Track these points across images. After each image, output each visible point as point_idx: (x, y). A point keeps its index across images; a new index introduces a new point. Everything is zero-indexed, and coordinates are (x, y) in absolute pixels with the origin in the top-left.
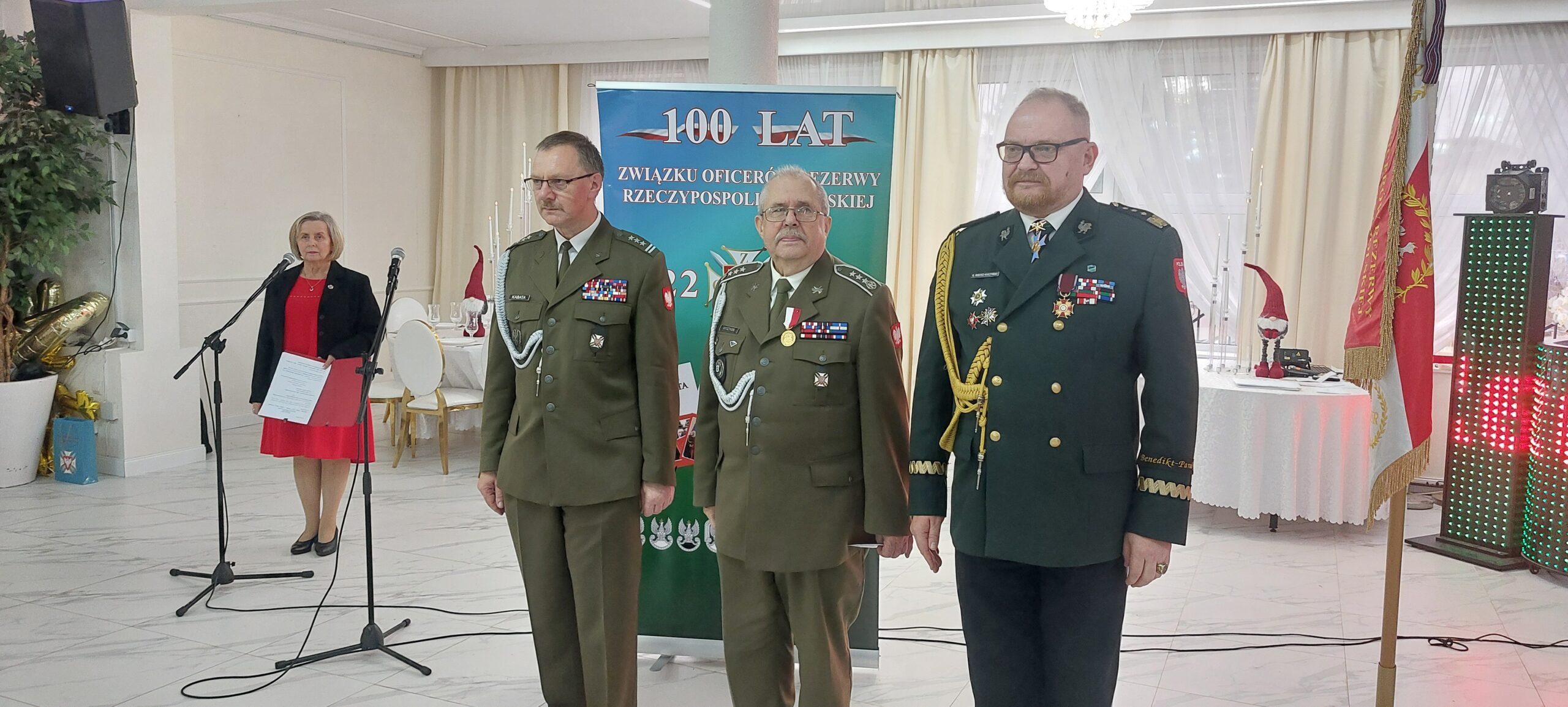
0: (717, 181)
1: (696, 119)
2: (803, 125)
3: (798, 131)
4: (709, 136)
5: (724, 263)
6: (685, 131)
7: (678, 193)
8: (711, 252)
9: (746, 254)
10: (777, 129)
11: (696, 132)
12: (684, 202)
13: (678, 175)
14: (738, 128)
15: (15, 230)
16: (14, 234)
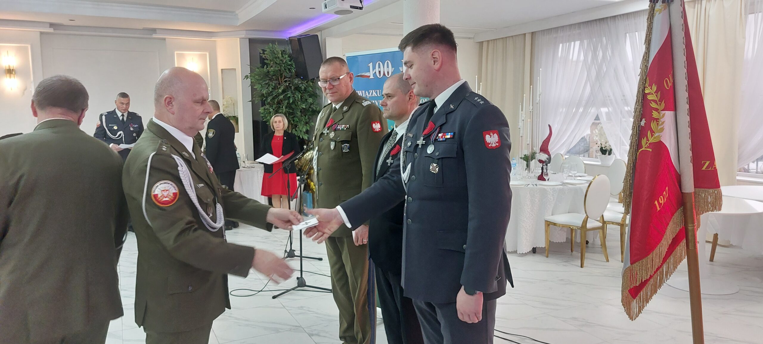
1: (379, 67)
4: (384, 74)
6: (375, 72)
11: (380, 72)
14: (394, 69)
15: (292, 123)
16: (292, 124)
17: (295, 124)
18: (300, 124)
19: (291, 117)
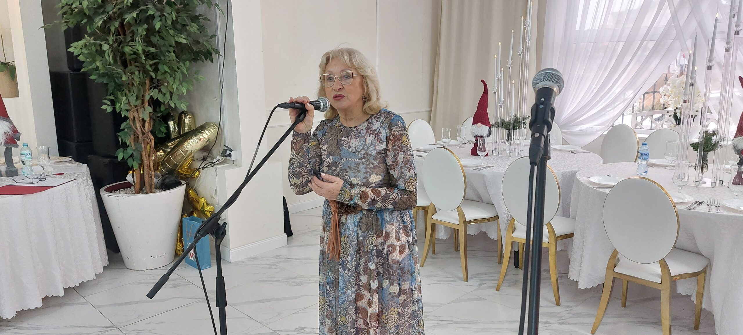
15: (151, 76)
16: (151, 79)
17: (158, 78)
18: (172, 79)
19: (152, 62)
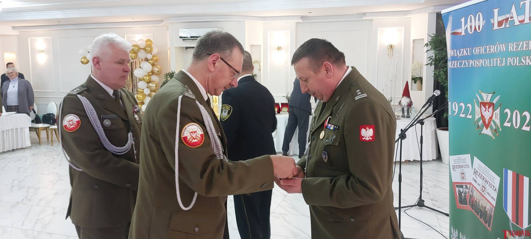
0: (478, 54)
1: (471, 21)
2: (511, 13)
3: (509, 17)
4: (475, 29)
5: (480, 101)
6: (467, 28)
7: (465, 62)
8: (476, 94)
9: (488, 95)
10: (501, 18)
11: (471, 27)
12: (467, 66)
13: (465, 52)
14: (486, 21)
